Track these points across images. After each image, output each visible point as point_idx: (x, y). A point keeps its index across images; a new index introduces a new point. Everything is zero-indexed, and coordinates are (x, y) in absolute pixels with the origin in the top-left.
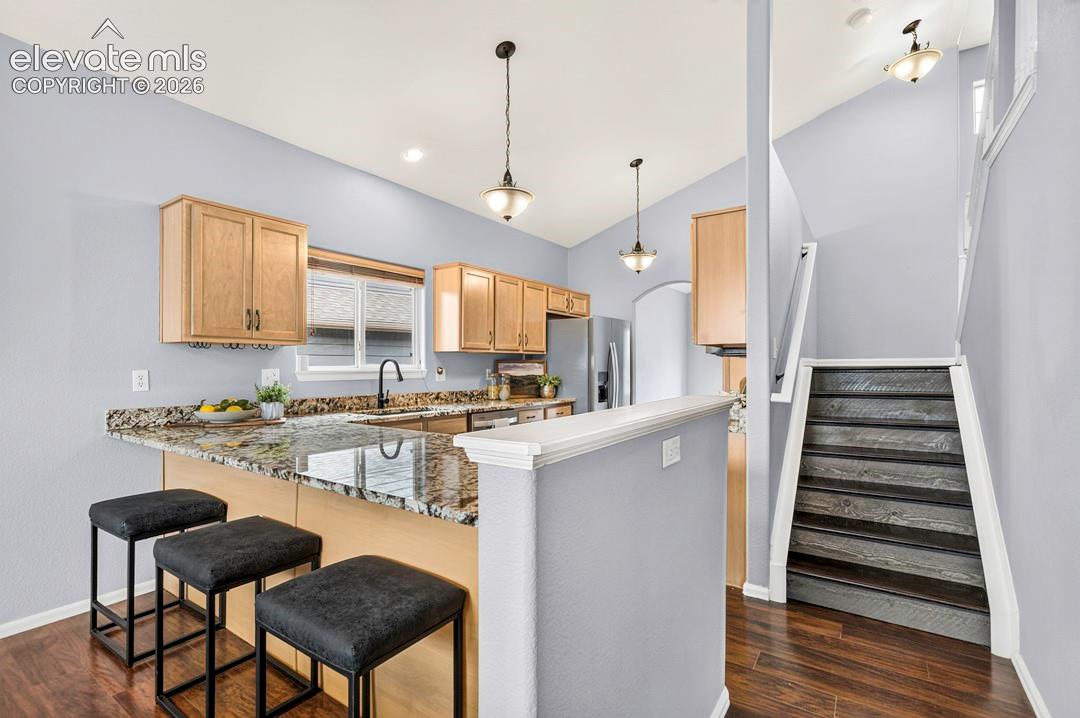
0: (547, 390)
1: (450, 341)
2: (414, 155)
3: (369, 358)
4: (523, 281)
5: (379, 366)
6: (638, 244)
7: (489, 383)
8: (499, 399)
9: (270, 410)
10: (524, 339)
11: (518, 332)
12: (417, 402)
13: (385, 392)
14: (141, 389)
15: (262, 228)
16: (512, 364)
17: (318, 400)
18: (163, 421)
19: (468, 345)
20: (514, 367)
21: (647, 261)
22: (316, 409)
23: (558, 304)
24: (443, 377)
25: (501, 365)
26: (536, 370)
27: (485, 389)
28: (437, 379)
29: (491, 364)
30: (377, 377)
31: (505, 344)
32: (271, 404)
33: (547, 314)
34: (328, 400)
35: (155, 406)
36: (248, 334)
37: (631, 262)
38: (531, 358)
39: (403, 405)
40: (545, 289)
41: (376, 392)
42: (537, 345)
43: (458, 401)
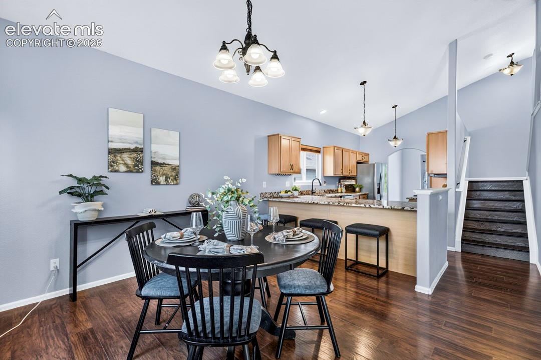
0: (357, 189)
1: (330, 173)
3: (307, 178)
4: (350, 151)
5: (311, 181)
7: (338, 187)
8: (342, 192)
9: (296, 193)
10: (350, 171)
11: (349, 169)
13: (314, 189)
15: (293, 140)
16: (344, 180)
18: (269, 196)
19: (336, 173)
23: (361, 158)
24: (326, 185)
25: (341, 181)
26: (353, 182)
27: (336, 189)
28: (324, 185)
29: (338, 179)
31: (346, 173)
33: (357, 162)
34: (300, 192)
35: (269, 191)
36: (290, 171)
38: (350, 178)
40: (356, 154)
41: (311, 190)
42: (354, 174)
43: (330, 193)
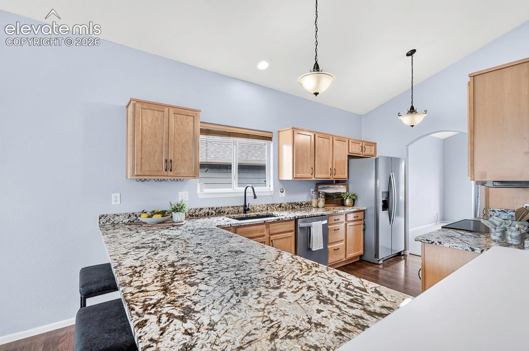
0: (348, 202)
1: (287, 174)
2: (263, 65)
3: (240, 184)
4: (333, 136)
5: (244, 188)
6: (412, 108)
7: (312, 198)
8: (318, 207)
9: (177, 217)
10: (333, 171)
11: (330, 167)
12: (267, 210)
13: (247, 204)
14: (116, 203)
15: (174, 114)
16: (326, 186)
17: (209, 209)
18: (126, 220)
19: (299, 175)
20: (327, 187)
21: (418, 119)
22: (208, 214)
23: (356, 149)
24: (284, 194)
25: (320, 187)
26: (341, 189)
27: (310, 200)
28: (280, 196)
29: (314, 185)
30: (243, 195)
31: (321, 175)
32: (177, 213)
33: (348, 155)
34: (215, 209)
35: (122, 212)
36: (166, 173)
37: (407, 120)
38: (338, 182)
39: (259, 211)
40: (347, 142)
41: (243, 204)
42: (342, 175)
43: (292, 209)
